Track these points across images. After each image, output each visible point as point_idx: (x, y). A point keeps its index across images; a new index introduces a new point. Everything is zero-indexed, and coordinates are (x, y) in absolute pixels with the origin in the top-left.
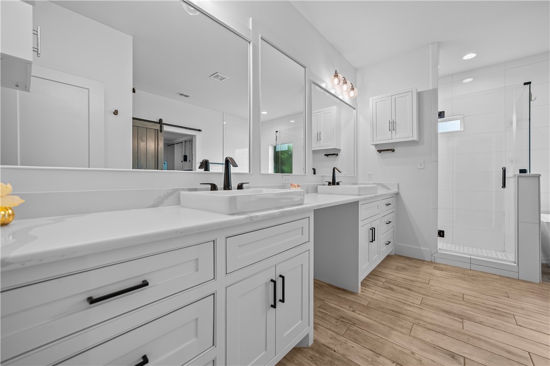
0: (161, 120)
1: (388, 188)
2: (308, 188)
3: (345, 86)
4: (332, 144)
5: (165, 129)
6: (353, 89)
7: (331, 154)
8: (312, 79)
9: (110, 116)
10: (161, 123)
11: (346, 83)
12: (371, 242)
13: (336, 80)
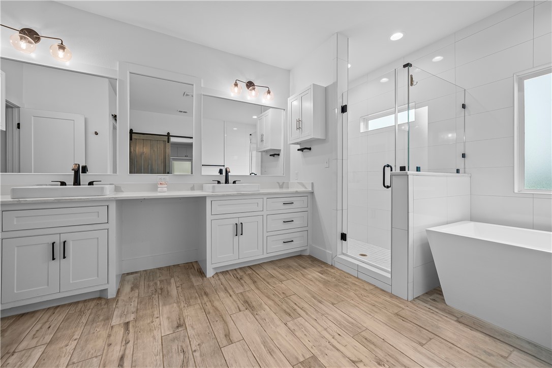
0: (168, 133)
1: (306, 188)
2: (194, 185)
3: (253, 92)
4: (269, 146)
5: (173, 140)
6: (269, 92)
7: (275, 154)
8: (203, 93)
9: (92, 136)
10: (168, 135)
11: (254, 89)
12: (237, 235)
13: (236, 89)
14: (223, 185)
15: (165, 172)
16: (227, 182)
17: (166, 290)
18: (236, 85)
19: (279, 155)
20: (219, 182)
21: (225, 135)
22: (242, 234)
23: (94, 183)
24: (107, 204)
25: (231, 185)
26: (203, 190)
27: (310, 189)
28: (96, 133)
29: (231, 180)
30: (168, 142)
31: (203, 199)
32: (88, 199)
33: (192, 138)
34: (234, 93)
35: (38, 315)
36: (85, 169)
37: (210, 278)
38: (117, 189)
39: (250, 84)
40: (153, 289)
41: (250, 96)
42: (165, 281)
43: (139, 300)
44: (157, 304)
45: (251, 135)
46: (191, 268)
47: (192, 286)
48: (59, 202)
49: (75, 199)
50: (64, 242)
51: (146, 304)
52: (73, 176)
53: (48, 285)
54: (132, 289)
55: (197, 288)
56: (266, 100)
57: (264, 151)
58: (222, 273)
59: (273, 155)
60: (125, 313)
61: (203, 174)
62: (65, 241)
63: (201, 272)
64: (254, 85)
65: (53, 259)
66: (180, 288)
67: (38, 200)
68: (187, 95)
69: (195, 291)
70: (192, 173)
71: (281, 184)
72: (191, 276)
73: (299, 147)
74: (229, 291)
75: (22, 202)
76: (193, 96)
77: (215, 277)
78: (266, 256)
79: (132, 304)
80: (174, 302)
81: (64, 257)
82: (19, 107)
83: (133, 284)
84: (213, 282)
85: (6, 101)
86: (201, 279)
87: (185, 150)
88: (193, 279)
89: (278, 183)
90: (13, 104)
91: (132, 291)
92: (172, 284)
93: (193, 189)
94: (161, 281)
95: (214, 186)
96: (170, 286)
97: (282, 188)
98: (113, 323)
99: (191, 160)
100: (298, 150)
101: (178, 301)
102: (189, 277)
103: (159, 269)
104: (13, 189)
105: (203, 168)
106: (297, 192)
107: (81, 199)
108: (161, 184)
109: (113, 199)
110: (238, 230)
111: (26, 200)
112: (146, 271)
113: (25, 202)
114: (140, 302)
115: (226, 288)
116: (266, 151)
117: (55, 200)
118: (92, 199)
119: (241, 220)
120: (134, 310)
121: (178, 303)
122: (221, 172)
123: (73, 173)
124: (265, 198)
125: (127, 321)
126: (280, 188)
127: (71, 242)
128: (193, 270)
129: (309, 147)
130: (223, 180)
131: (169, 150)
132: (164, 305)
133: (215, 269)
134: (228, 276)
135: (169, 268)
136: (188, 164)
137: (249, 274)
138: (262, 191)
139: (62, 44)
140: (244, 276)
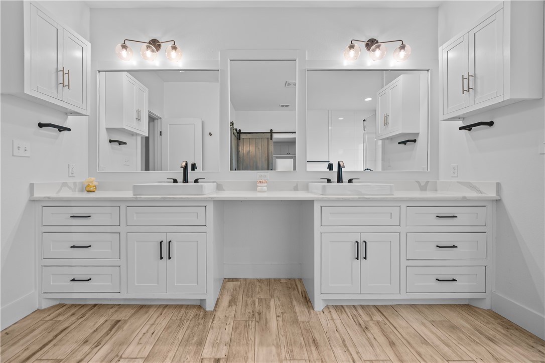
0: (271, 130)
1: (479, 191)
2: (297, 184)
3: (378, 52)
4: (398, 129)
5: (275, 136)
6: (403, 47)
7: (409, 141)
8: (307, 68)
9: (207, 137)
10: (271, 132)
11: (379, 47)
12: (357, 258)
13: (352, 52)
14: (335, 184)
15: (268, 169)
16: (340, 180)
17: (264, 317)
18: (352, 47)
19: (415, 141)
20: (329, 181)
21: (330, 128)
22: (365, 258)
23: (199, 180)
24: (205, 205)
25: (345, 183)
26: (308, 190)
27: (492, 194)
28: (211, 135)
29: (345, 178)
30: (271, 139)
31: (310, 203)
32: (188, 198)
33: (295, 133)
34: (348, 60)
35: (151, 311)
36: (194, 167)
37: (319, 312)
38: (219, 187)
39: (371, 43)
40: (250, 310)
41: (373, 60)
42: (264, 301)
43: (235, 323)
44: (253, 339)
45: (364, 120)
46: (294, 289)
47: (295, 321)
48: (164, 200)
49: (177, 198)
50: (169, 242)
51: (240, 334)
52: (183, 173)
53: (158, 284)
54: (230, 305)
55: (302, 326)
56: (397, 60)
57: (388, 139)
58: (336, 307)
59: (404, 143)
60: (218, 341)
61: (308, 170)
62: (171, 241)
63: (306, 298)
64: (377, 42)
65: (161, 258)
66: (280, 319)
67: (149, 198)
68: (289, 84)
69: (300, 331)
70: (295, 169)
71: (422, 184)
72: (295, 303)
73: (461, 124)
74: (350, 349)
75: (138, 199)
76: (295, 85)
77: (326, 312)
78: (404, 296)
79: (227, 327)
80: (273, 344)
81: (169, 258)
82: (161, 118)
83: (232, 296)
84: (323, 319)
85: (149, 112)
86: (306, 310)
87: (288, 147)
88: (297, 309)
89: (418, 182)
90: (157, 116)
91: (229, 307)
92: (272, 309)
93: (296, 189)
94: (260, 300)
95: (324, 186)
96: (270, 311)
97: (425, 190)
98: (204, 356)
99: (294, 158)
100: (461, 128)
101: (277, 344)
102: (291, 302)
103: (259, 280)
104: (134, 186)
105: (309, 165)
106: (464, 199)
107: (182, 198)
108: (260, 182)
109: (210, 199)
110: (361, 251)
111: (141, 197)
112: (245, 280)
113: (140, 199)
114: (235, 328)
115: (344, 340)
116: (391, 139)
117: (162, 198)
118: (191, 198)
119: (364, 237)
120: (227, 339)
121: (278, 346)
122: (330, 167)
123: (182, 170)
124: (404, 206)
125: (218, 357)
126: (422, 189)
127: (175, 242)
128: (296, 292)
129: (489, 121)
130: (334, 177)
131: (272, 148)
132: (261, 344)
133: (325, 300)
134: (344, 316)
135: (269, 281)
136: (290, 162)
137: (378, 322)
138: (398, 194)
139: (174, 44)
140: (371, 323)
